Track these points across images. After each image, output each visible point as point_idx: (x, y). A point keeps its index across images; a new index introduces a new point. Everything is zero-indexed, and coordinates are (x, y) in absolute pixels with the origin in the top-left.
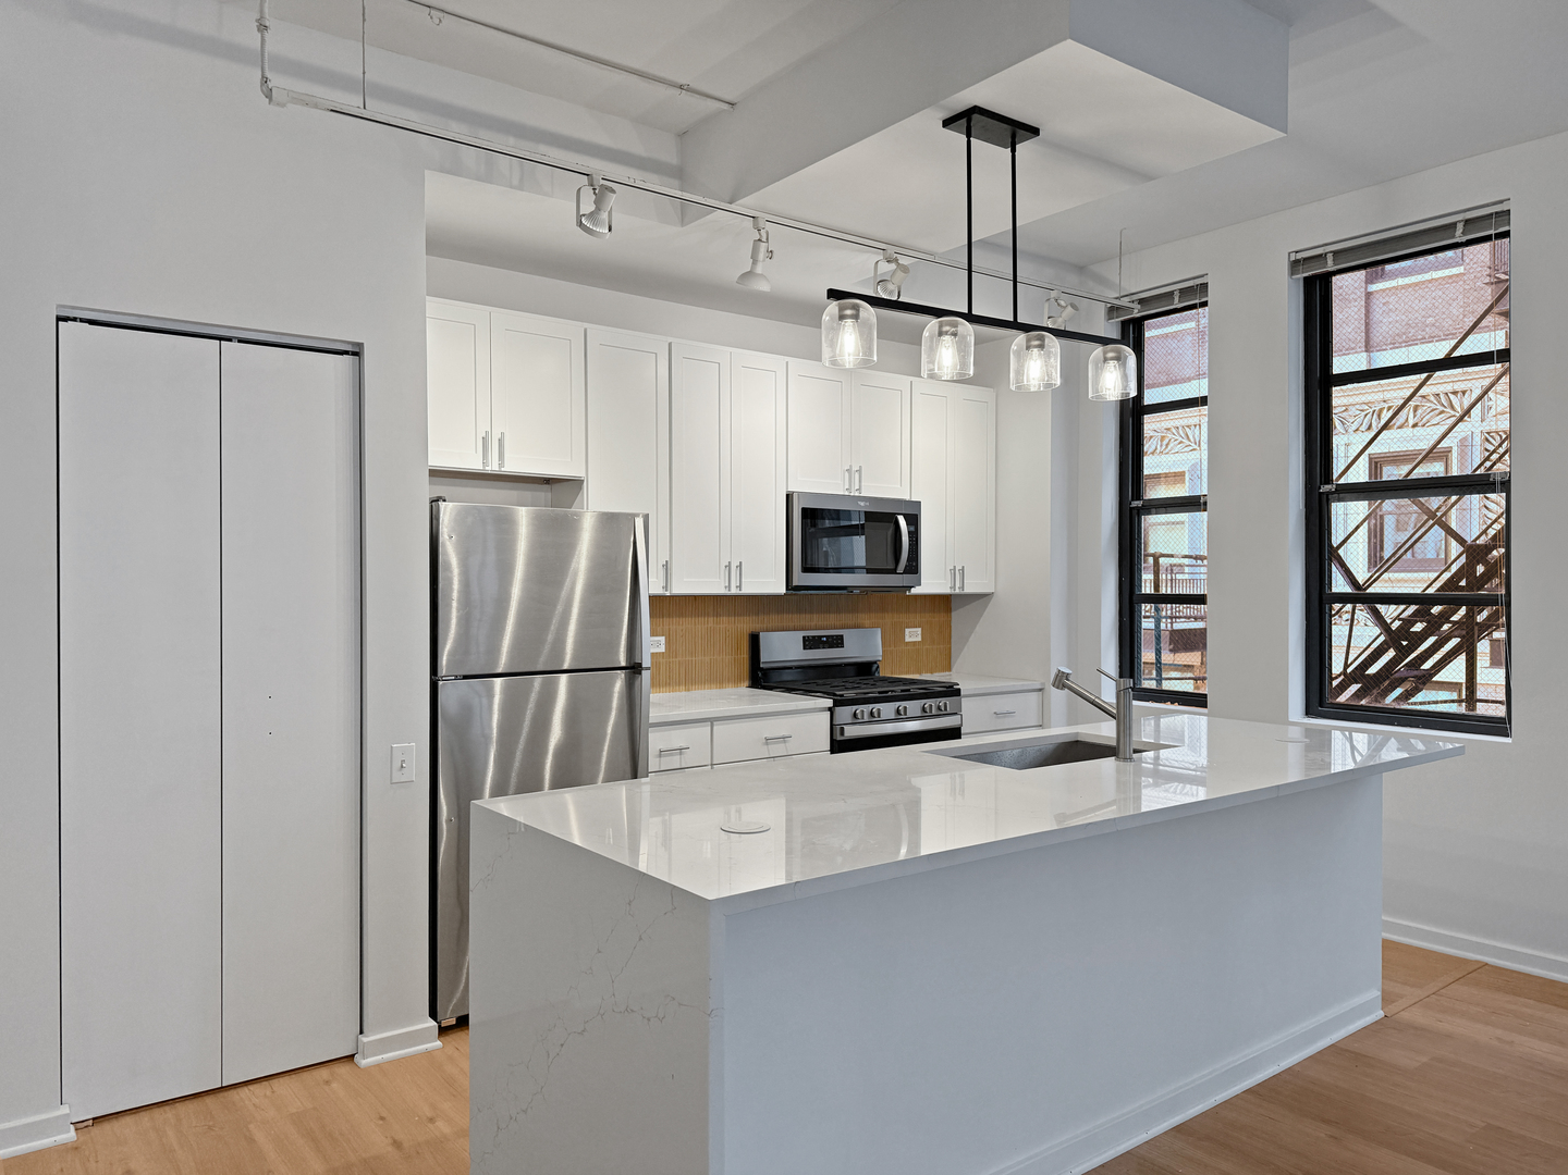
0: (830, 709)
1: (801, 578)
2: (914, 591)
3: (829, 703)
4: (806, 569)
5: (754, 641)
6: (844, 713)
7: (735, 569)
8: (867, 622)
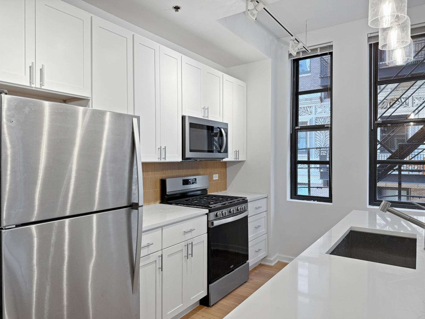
0: (207, 214)
1: (188, 154)
2: (224, 160)
3: (207, 211)
4: (191, 151)
5: (163, 183)
6: (212, 215)
7: (163, 150)
8: (201, 172)
